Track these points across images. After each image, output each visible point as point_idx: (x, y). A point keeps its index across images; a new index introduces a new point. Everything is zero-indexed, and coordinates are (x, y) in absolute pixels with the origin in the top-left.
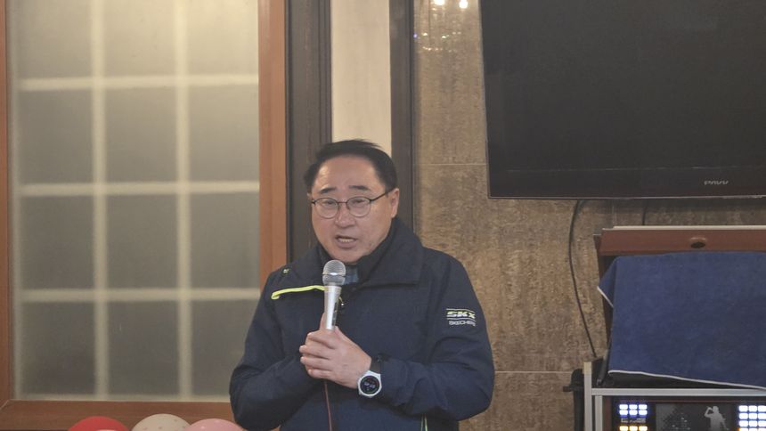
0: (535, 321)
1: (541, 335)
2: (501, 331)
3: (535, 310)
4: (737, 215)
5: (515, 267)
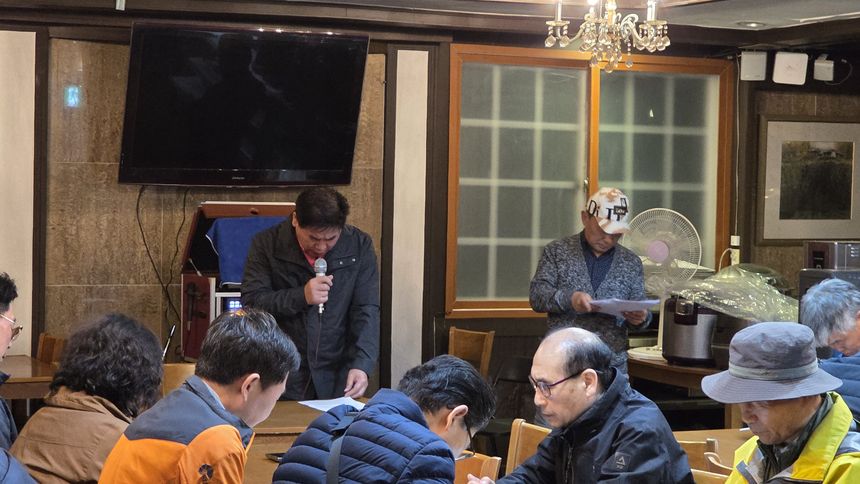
0: (115, 255)
2: (95, 261)
3: (115, 249)
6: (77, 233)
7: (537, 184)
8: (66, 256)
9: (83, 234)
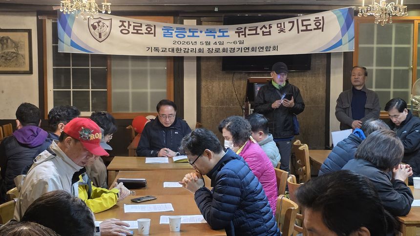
0: (226, 96)
1: (227, 99)
2: (218, 98)
3: (225, 94)
4: (266, 75)
5: (221, 85)
6: (212, 89)
7: (393, 68)
8: (208, 96)
9: (214, 88)
